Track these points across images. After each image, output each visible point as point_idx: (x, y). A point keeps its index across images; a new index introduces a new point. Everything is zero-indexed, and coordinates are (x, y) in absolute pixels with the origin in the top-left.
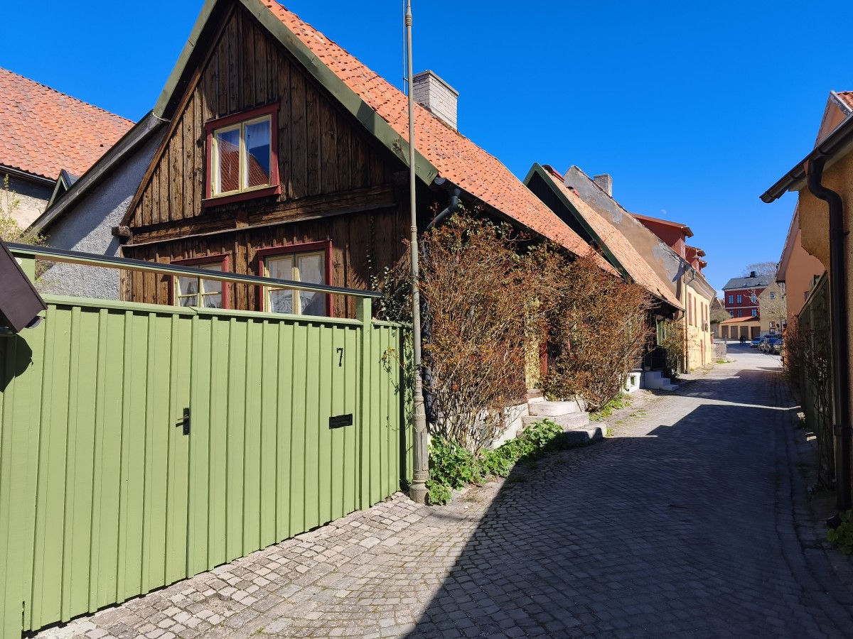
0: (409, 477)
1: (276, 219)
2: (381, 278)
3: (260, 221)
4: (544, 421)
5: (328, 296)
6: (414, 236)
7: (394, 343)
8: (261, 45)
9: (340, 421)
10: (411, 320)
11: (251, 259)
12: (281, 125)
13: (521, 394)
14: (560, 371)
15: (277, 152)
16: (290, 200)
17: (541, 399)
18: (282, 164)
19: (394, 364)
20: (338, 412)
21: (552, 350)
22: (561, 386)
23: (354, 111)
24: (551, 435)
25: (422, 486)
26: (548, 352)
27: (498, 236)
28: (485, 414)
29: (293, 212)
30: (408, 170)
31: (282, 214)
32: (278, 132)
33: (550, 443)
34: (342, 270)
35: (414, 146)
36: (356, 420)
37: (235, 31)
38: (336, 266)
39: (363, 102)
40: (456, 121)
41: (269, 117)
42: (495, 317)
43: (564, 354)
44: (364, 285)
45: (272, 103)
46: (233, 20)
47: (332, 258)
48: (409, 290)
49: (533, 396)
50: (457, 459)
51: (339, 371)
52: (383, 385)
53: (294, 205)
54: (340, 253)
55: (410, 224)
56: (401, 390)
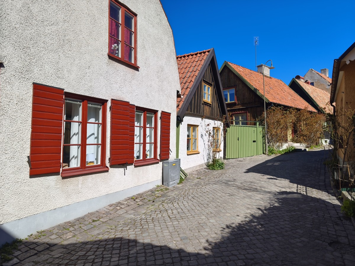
0: (264, 152)
1: (236, 108)
2: (258, 118)
3: (232, 108)
4: (292, 146)
5: (247, 122)
6: (265, 111)
7: (262, 129)
8: (232, 75)
9: (254, 141)
10: (265, 126)
11: (230, 115)
12: (237, 90)
13: (286, 141)
14: (297, 136)
15: (236, 95)
16: (239, 104)
17: (292, 143)
18: (237, 97)
19: (262, 133)
20: (254, 140)
21: (295, 131)
22: (297, 140)
23: (253, 89)
24: (293, 149)
25: (267, 153)
26: (294, 132)
27: (281, 109)
28: (278, 144)
29: (240, 106)
30: (264, 100)
31: (237, 107)
32: (236, 91)
33: (292, 150)
34: (250, 117)
35: (265, 96)
36: (256, 141)
37: (226, 72)
38: (249, 116)
39: (255, 88)
40: (269, 74)
41: (234, 89)
42: (280, 125)
43: (298, 133)
44: (254, 120)
45: (234, 86)
46: (226, 70)
47: (248, 114)
48: (264, 120)
49: (289, 142)
50: (273, 150)
51: (254, 134)
52: (260, 136)
53: (240, 105)
54: (249, 114)
55: (264, 110)
56: (263, 137)
